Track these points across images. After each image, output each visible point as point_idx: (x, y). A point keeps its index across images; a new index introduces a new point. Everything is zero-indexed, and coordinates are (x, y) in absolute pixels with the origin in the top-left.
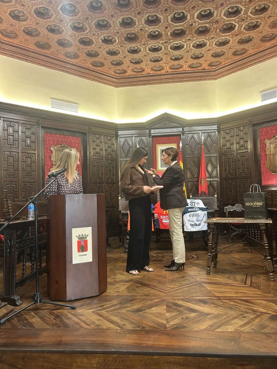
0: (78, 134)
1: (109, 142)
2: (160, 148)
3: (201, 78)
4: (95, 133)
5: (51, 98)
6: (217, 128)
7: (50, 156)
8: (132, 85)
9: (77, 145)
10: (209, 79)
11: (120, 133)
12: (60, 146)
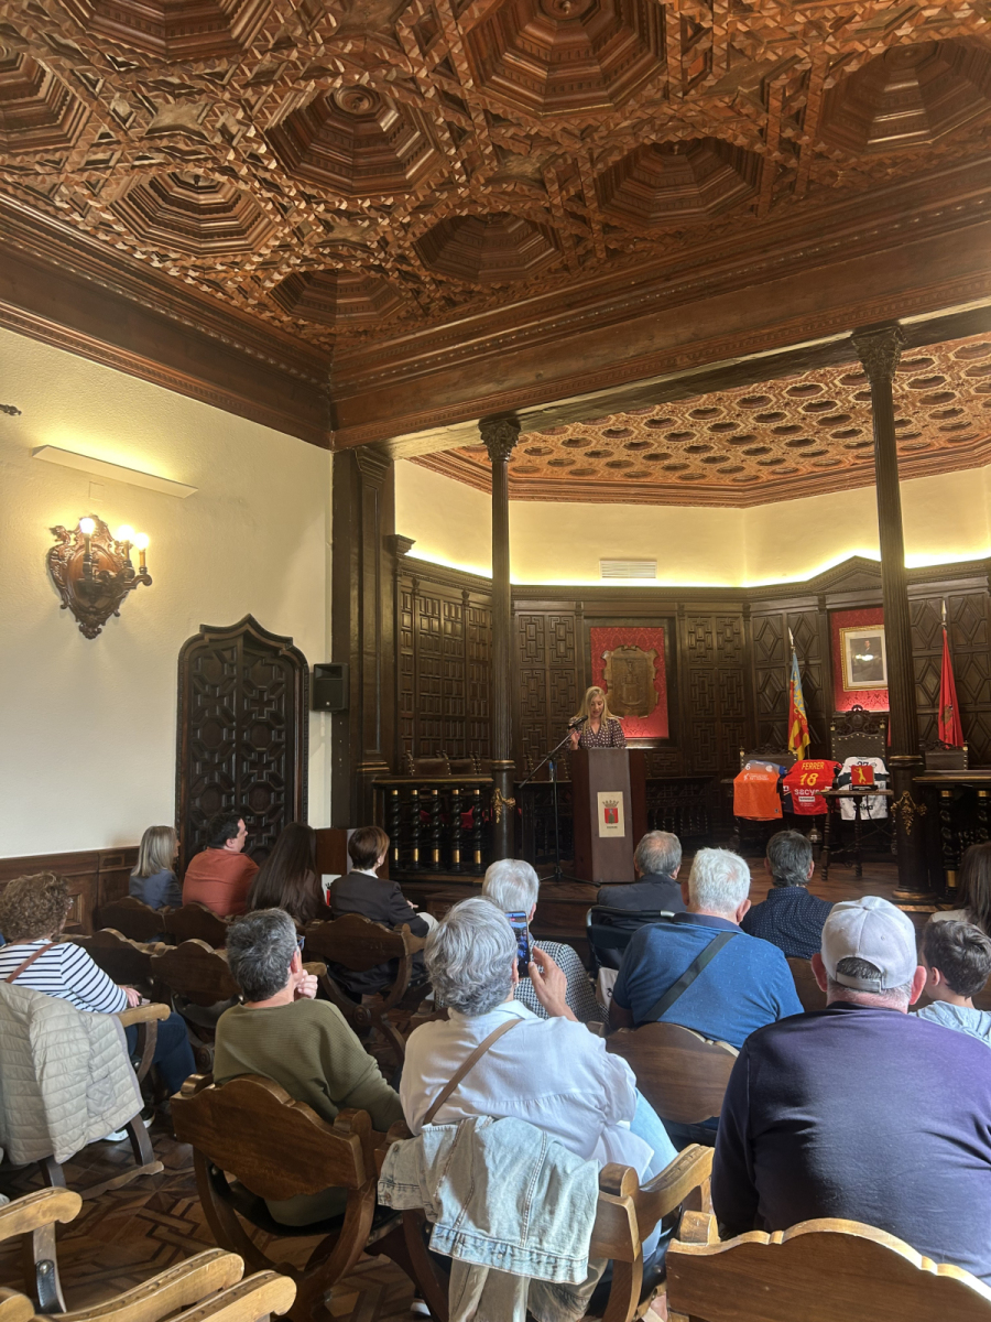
0: (656, 622)
1: (728, 631)
2: (849, 636)
3: (941, 468)
4: (694, 615)
5: (602, 559)
6: (987, 584)
7: (603, 671)
8: (777, 500)
9: (655, 644)
10: (961, 468)
11: (754, 607)
12: (620, 649)
